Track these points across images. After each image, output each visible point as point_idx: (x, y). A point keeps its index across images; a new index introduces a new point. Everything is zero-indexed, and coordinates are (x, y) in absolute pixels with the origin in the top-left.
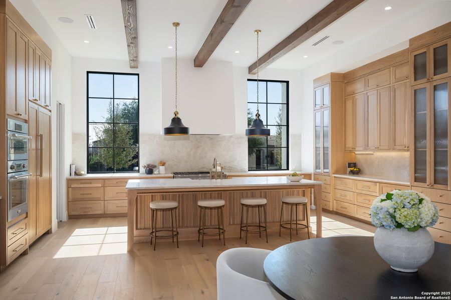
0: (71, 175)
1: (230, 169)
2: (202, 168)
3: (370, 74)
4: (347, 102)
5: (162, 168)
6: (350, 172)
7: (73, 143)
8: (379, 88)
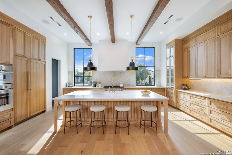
0: (66, 87)
1: (128, 85)
2: (116, 85)
3: (199, 35)
4: (184, 53)
5: (99, 85)
6: (184, 88)
7: (69, 75)
8: (206, 41)
